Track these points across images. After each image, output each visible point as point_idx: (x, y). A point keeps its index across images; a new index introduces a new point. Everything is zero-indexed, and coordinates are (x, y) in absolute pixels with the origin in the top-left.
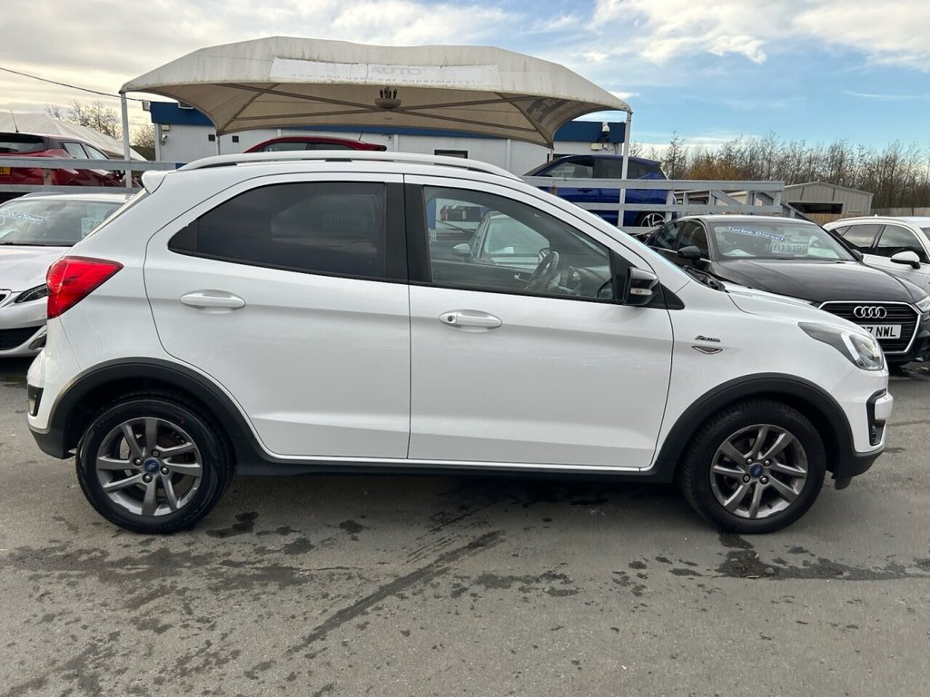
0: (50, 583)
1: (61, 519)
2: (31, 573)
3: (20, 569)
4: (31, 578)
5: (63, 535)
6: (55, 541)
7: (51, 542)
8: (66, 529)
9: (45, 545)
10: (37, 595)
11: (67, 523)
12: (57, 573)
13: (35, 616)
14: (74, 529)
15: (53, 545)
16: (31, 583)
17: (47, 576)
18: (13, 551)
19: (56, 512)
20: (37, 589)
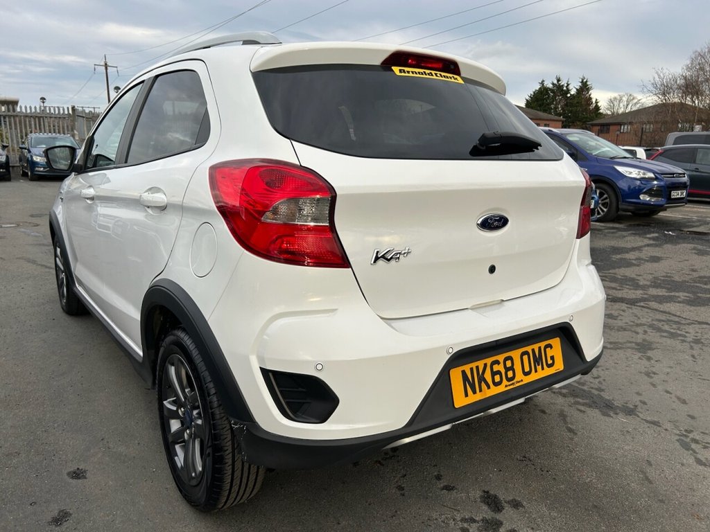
0: (591, 383)
1: (570, 430)
2: (602, 393)
3: (609, 400)
4: (603, 390)
5: (572, 413)
6: (581, 411)
7: (584, 412)
8: (568, 418)
9: (588, 410)
10: (601, 379)
11: (565, 422)
12: (585, 388)
13: (603, 370)
14: (562, 415)
15: (582, 408)
16: (603, 387)
17: (592, 388)
18: (614, 416)
19: (572, 439)
20: (600, 382)
